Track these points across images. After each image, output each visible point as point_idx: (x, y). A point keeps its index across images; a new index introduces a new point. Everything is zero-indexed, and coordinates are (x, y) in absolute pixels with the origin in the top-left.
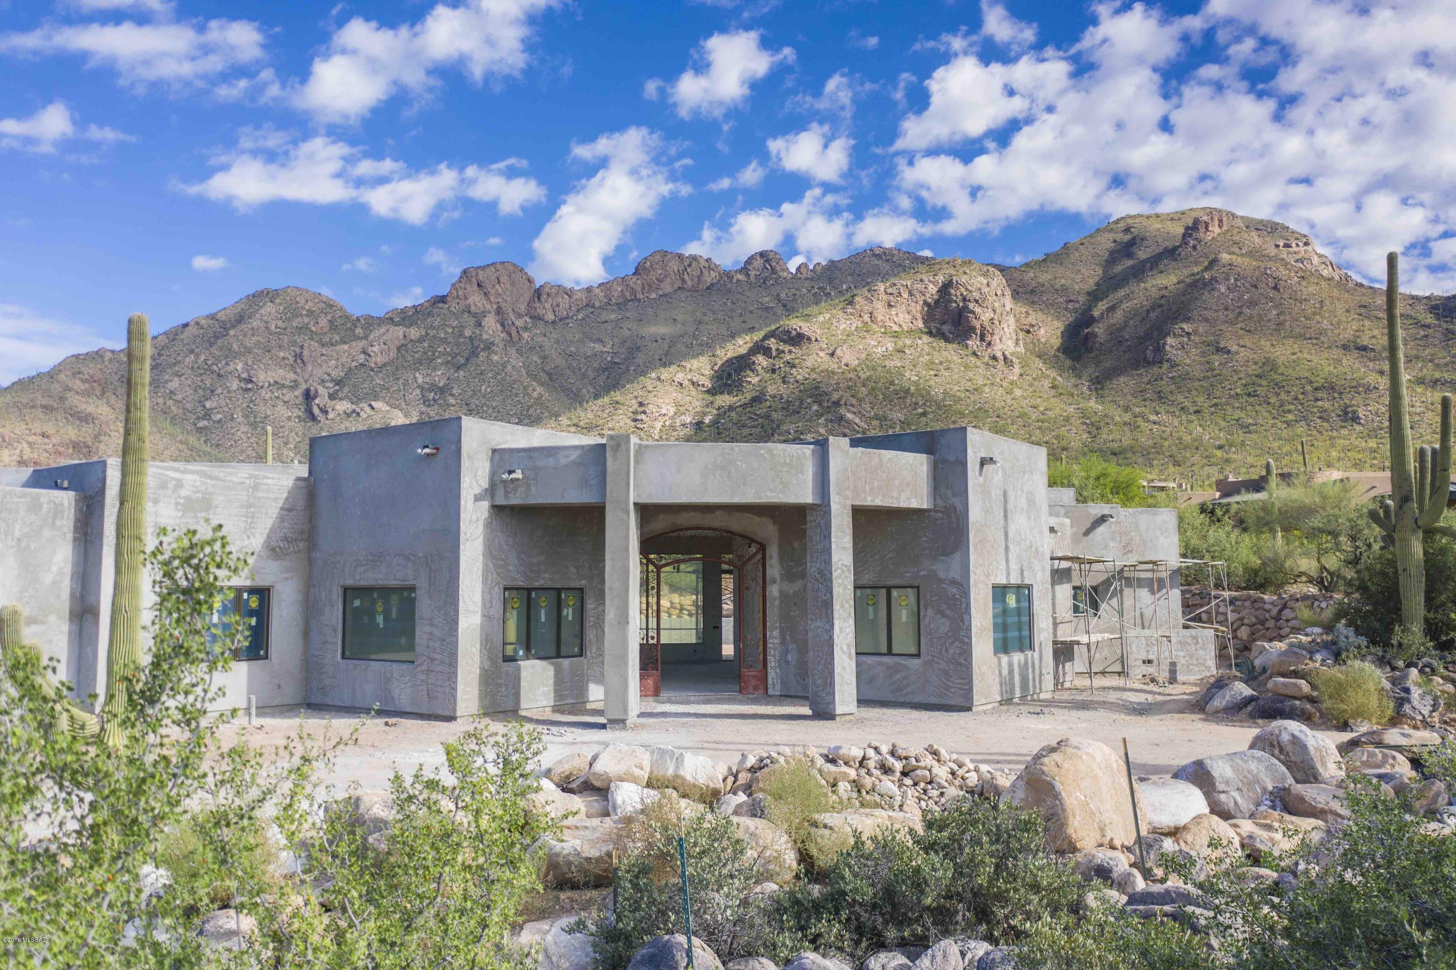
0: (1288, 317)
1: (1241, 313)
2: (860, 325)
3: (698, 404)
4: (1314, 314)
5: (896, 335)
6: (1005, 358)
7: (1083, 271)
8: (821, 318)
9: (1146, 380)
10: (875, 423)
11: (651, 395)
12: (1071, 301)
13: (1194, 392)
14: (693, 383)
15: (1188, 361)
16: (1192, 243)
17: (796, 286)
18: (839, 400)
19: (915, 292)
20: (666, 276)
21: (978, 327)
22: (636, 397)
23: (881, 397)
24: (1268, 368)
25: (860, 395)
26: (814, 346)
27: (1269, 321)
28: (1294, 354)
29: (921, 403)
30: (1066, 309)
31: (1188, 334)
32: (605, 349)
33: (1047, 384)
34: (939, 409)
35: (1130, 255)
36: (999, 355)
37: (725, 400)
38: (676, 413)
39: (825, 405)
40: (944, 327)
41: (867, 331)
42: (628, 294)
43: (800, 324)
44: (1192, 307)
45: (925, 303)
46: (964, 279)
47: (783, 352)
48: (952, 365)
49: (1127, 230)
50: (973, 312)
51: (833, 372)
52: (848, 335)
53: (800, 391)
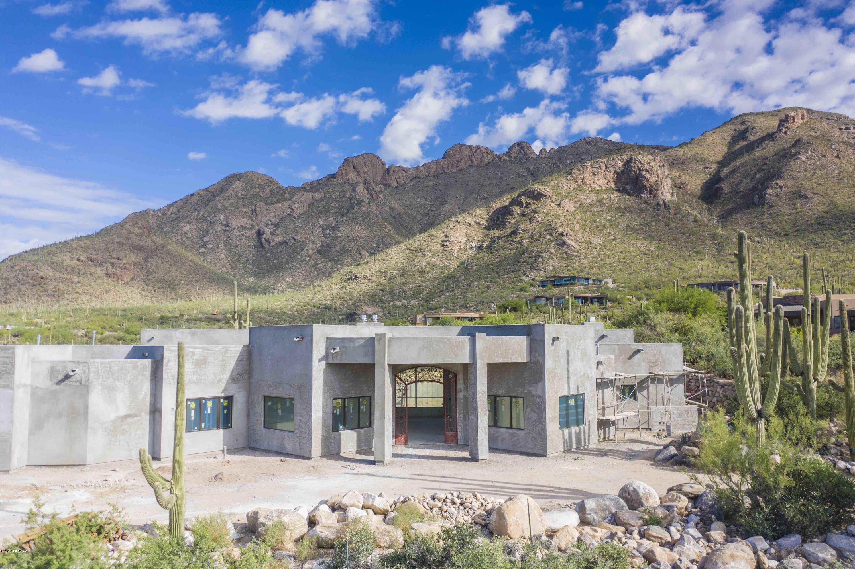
0: (846, 175)
1: (815, 173)
2: (576, 187)
3: (480, 235)
5: (597, 192)
6: (665, 204)
7: (715, 149)
8: (552, 183)
9: (753, 215)
10: (584, 245)
11: (452, 231)
13: (784, 223)
14: (477, 223)
15: (780, 204)
16: (784, 130)
17: (539, 162)
18: (563, 233)
19: (609, 166)
20: (462, 159)
21: (648, 186)
22: (444, 232)
23: (588, 230)
24: (832, 207)
25: (575, 229)
26: (548, 200)
27: (833, 177)
28: (849, 198)
29: (612, 233)
30: (704, 173)
31: (781, 187)
32: (427, 203)
33: (691, 219)
34: (624, 236)
35: (744, 138)
36: (661, 202)
37: (495, 233)
38: (467, 241)
39: (555, 235)
40: (627, 186)
41: (580, 190)
42: (439, 170)
43: (540, 187)
44: (783, 170)
45: (616, 172)
46: (639, 157)
47: (530, 204)
48: (632, 209)
49: (743, 123)
50: (645, 177)
51: (559, 216)
52: (569, 193)
53: (540, 227)
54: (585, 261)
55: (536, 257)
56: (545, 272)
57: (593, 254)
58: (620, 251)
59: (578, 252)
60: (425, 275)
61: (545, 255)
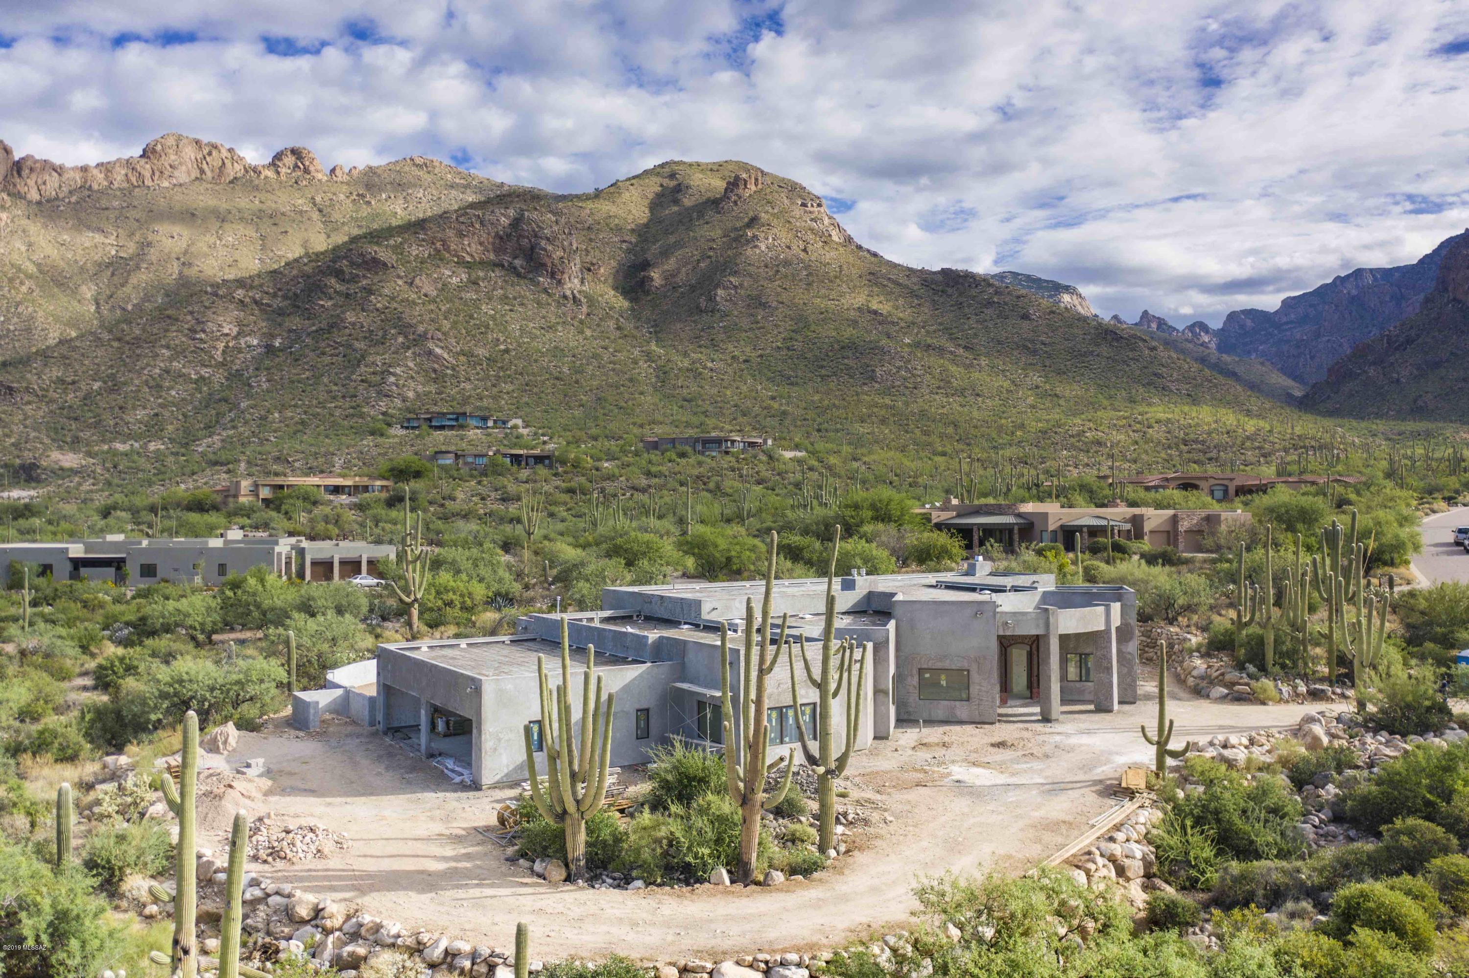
0: (815, 279)
1: (778, 271)
3: (264, 324)
4: (836, 277)
5: (469, 266)
6: (574, 297)
7: (634, 211)
8: (392, 242)
9: (700, 326)
10: (462, 358)
11: (209, 313)
12: (624, 241)
13: (742, 343)
14: (256, 302)
15: (736, 313)
16: (734, 198)
17: (333, 190)
18: (426, 332)
19: (485, 223)
20: (181, 164)
21: (549, 264)
22: (192, 313)
23: (464, 331)
24: (801, 325)
25: (444, 329)
26: (392, 273)
27: (801, 280)
30: (621, 248)
31: (736, 287)
32: (107, 241)
33: (612, 324)
34: (519, 346)
35: (676, 202)
36: (568, 293)
37: (295, 322)
38: (239, 334)
39: (411, 337)
40: (515, 262)
41: (441, 260)
42: (134, 180)
43: (376, 248)
44: (738, 261)
45: (497, 235)
46: (535, 215)
47: (358, 275)
48: (525, 301)
49: (672, 176)
50: (545, 250)
51: (414, 303)
52: (421, 263)
53: (382, 321)
54: (468, 386)
55: (383, 373)
56: (404, 401)
57: (478, 374)
58: (520, 370)
59: (453, 369)
60: (163, 394)
61: (398, 370)
